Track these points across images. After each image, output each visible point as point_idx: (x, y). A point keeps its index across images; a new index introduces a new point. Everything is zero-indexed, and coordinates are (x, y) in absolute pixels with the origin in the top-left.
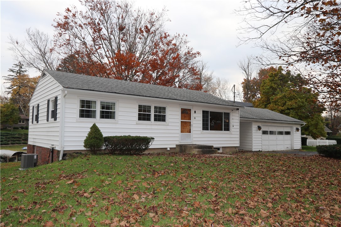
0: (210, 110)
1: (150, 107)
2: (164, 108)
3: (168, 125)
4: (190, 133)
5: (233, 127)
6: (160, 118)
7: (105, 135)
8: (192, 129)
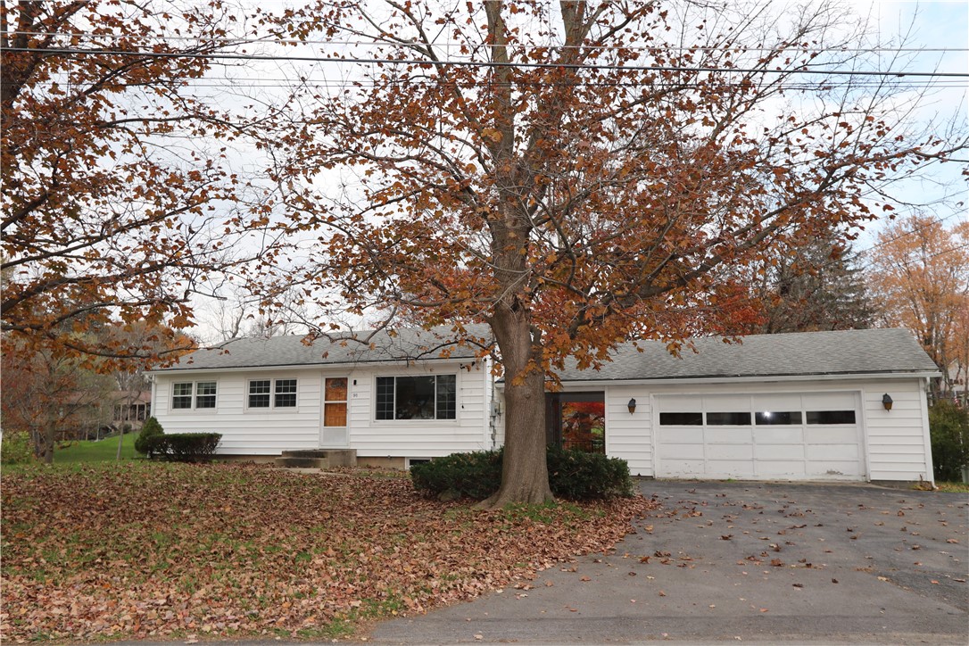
0: (396, 374)
1: (268, 383)
2: (294, 382)
3: (298, 413)
4: (345, 425)
5: (462, 409)
6: (286, 400)
7: (166, 432)
8: (349, 417)
